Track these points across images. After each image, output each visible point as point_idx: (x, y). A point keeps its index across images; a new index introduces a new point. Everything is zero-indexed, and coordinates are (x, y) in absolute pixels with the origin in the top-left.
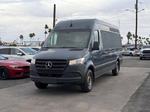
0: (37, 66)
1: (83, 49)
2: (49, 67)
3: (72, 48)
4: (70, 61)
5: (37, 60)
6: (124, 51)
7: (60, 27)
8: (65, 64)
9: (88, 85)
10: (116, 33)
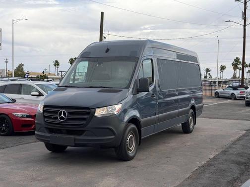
0: (45, 117)
1: (122, 90)
2: (62, 118)
3: (104, 88)
4: (97, 109)
5: (45, 106)
6: (222, 90)
7: (90, 52)
8: (88, 114)
9: (129, 150)
10: (190, 62)
